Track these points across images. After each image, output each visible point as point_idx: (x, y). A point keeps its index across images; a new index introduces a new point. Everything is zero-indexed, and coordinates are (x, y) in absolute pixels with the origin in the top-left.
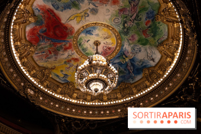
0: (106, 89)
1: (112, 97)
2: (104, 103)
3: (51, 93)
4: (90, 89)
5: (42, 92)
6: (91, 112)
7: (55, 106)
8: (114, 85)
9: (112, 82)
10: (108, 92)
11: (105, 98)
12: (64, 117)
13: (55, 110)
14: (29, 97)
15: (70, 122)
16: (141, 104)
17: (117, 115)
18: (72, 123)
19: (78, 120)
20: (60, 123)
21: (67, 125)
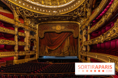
1: (47, 3)
2: (42, 5)
6: (34, 8)
11: (43, 2)
15: (22, 10)
16: (60, 11)
17: (48, 13)
18: (24, 11)
19: (27, 10)
20: (16, 9)
21: (20, 12)
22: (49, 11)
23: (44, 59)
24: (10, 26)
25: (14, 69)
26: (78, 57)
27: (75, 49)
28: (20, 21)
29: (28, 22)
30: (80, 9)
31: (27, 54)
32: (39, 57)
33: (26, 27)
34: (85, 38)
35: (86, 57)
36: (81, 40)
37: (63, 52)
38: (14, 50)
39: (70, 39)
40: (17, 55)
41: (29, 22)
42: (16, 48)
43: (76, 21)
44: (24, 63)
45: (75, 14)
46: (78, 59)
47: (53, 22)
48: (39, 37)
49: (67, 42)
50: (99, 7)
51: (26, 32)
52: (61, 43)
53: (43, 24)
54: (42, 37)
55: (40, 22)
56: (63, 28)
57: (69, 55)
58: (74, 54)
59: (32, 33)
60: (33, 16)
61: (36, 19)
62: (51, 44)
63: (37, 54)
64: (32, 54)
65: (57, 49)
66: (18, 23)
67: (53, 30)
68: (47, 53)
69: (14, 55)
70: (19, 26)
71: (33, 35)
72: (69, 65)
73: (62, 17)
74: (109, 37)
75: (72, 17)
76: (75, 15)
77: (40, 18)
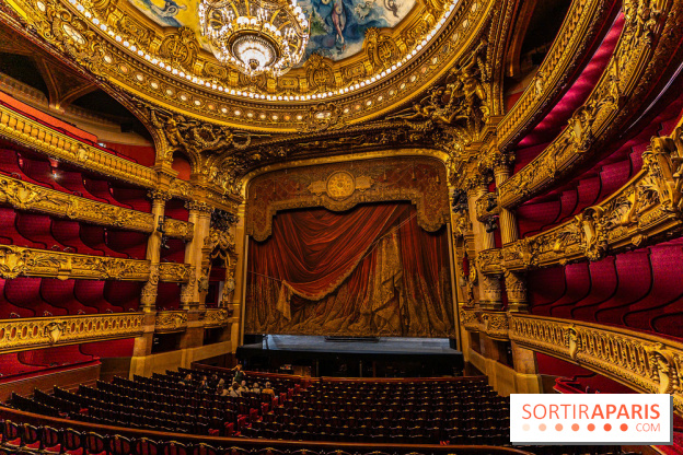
0: (276, 66)
1: (288, 85)
2: (269, 97)
3: (133, 48)
4: (239, 59)
5: (108, 42)
6: (237, 113)
7: (149, 86)
8: (297, 58)
9: (292, 49)
10: (280, 73)
11: (272, 86)
12: (176, 114)
13: (150, 94)
14: (73, 51)
15: (191, 128)
16: (346, 111)
17: (294, 127)
18: (195, 130)
19: (209, 125)
20: (166, 127)
21: (182, 133)
22: (300, 118)
23: (268, 350)
24: (136, 196)
25: (133, 402)
26: (453, 344)
27: (432, 293)
28: (176, 173)
29: (205, 172)
30: (443, 91)
31: (191, 324)
32: (245, 343)
33: (198, 193)
34: (484, 229)
35: (508, 344)
36: (460, 240)
37: (366, 314)
38: (139, 307)
39: (399, 238)
40: (148, 329)
41: (209, 171)
42: (149, 297)
43: (428, 148)
44: (176, 374)
45: (420, 117)
46: (457, 352)
47: (316, 161)
48: (251, 238)
49: (384, 258)
50: (544, 75)
51: (194, 218)
52: (356, 262)
53: (269, 172)
54: (262, 233)
55: (257, 165)
56: (364, 183)
57: (404, 331)
58: (430, 323)
59: (220, 220)
60: (231, 146)
61: (241, 155)
62: (305, 269)
63: (236, 326)
64: (216, 322)
65: (335, 293)
66: (167, 182)
67: (314, 198)
68: (285, 319)
69: (136, 329)
70: (173, 192)
71: (224, 229)
72: (405, 394)
73: (356, 134)
74: (629, 225)
75: (407, 128)
76: (420, 119)
77: (257, 148)
